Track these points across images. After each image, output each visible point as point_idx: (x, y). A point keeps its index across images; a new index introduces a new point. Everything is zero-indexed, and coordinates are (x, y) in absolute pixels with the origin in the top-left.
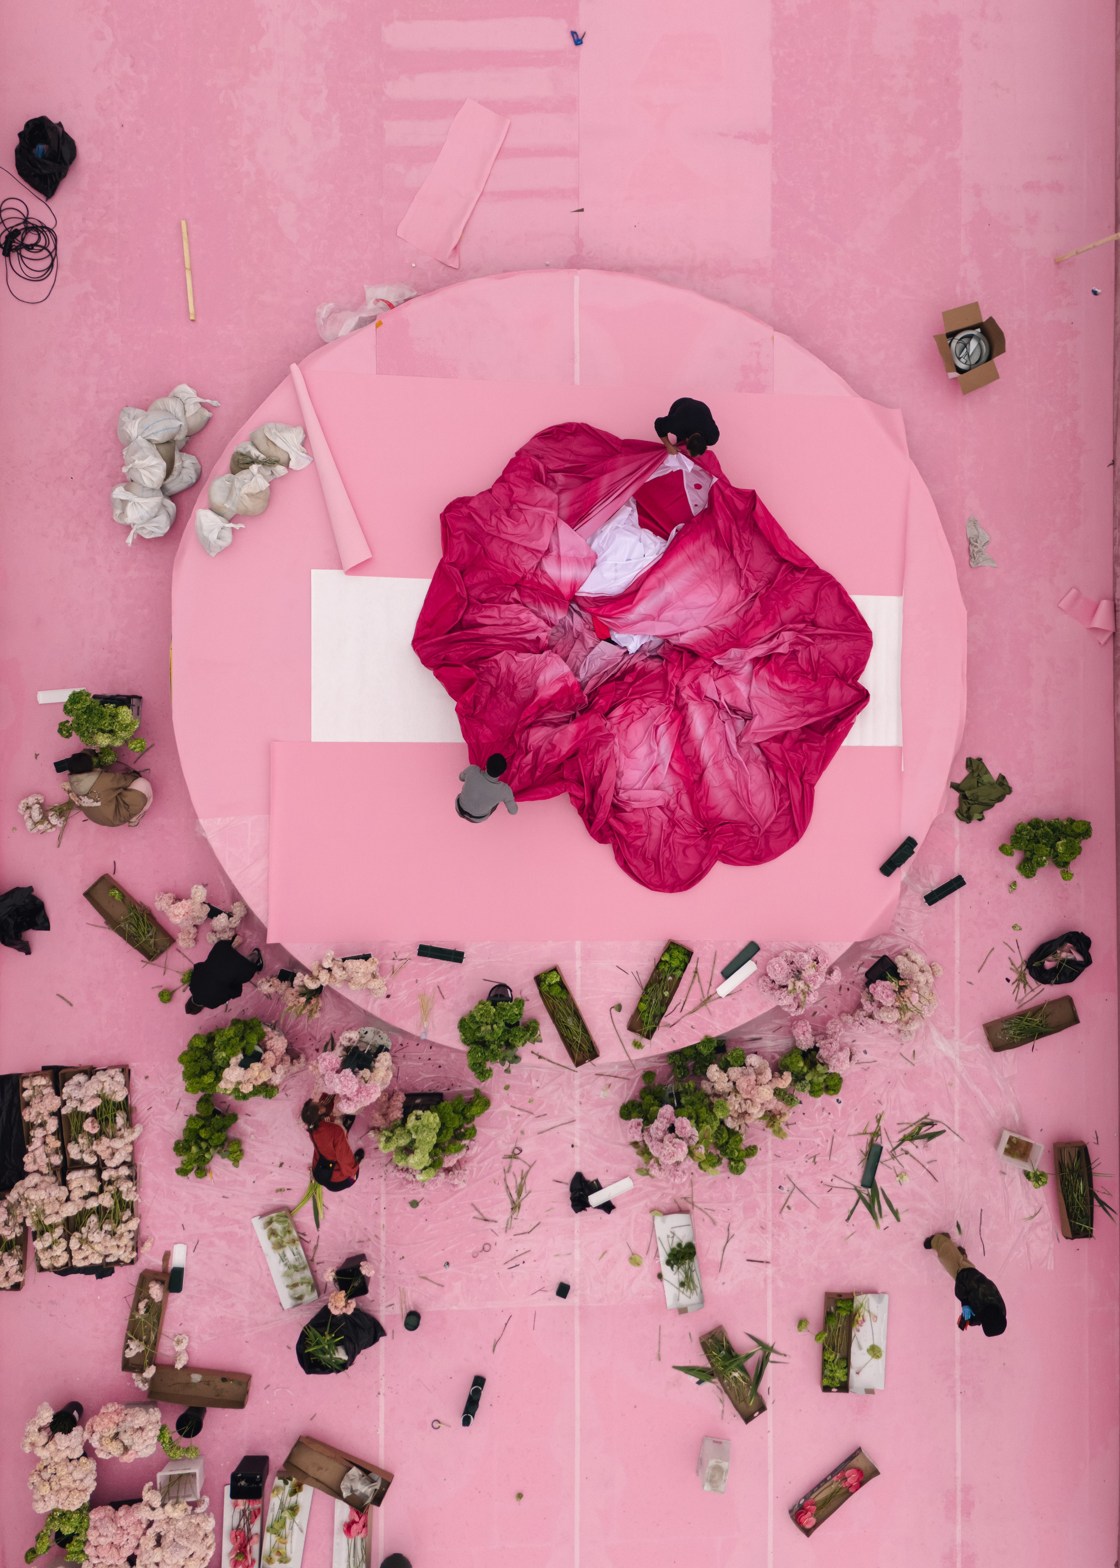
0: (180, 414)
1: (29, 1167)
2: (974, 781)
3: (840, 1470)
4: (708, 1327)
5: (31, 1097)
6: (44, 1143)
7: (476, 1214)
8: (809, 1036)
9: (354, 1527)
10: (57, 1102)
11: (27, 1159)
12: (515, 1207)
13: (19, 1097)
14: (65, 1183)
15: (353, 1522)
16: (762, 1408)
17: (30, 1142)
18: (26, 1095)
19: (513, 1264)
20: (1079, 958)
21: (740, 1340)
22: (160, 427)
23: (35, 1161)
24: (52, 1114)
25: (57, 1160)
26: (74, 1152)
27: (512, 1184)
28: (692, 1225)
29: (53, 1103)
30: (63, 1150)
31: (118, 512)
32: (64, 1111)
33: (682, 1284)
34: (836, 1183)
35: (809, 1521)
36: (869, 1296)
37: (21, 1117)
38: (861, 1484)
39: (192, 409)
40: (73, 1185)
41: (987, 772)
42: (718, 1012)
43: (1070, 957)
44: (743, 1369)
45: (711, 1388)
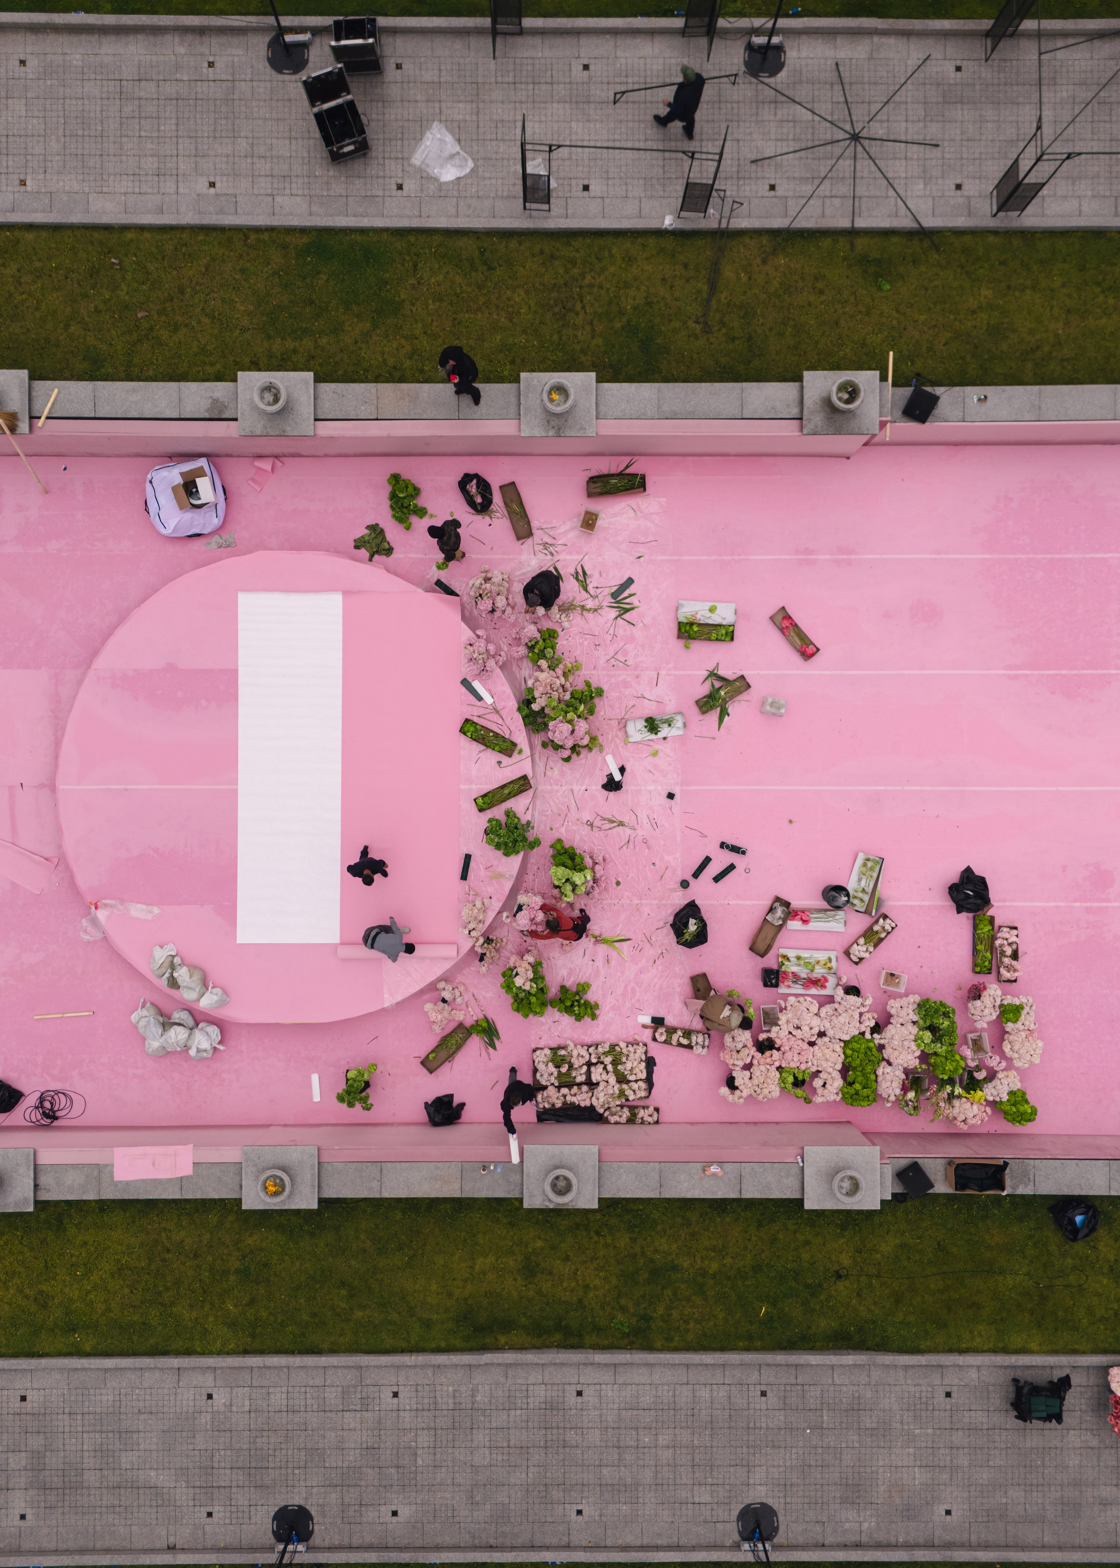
0: (147, 1019)
1: (588, 1103)
2: (367, 545)
3: (782, 630)
4: (695, 710)
5: (549, 1103)
6: (575, 1095)
7: (625, 847)
8: (520, 649)
9: (804, 918)
10: (550, 1088)
11: (583, 1104)
12: (621, 824)
13: (549, 1110)
14: (598, 1084)
15: (801, 919)
16: (742, 677)
17: (575, 1104)
18: (547, 1106)
19: (655, 825)
20: (475, 481)
21: (704, 690)
22: (154, 1029)
23: (585, 1100)
24: (559, 1091)
25: (585, 1088)
26: (581, 1079)
27: (608, 826)
28: (635, 719)
29: (551, 1091)
30: (579, 1085)
31: (205, 1054)
32: (557, 1084)
33: (670, 725)
34: (611, 631)
35: (811, 649)
36: (679, 612)
37: (560, 1109)
38: (790, 618)
39: (145, 1012)
40: (599, 1078)
41: (363, 537)
42: (503, 704)
43: (474, 487)
44: (720, 688)
45: (731, 708)
